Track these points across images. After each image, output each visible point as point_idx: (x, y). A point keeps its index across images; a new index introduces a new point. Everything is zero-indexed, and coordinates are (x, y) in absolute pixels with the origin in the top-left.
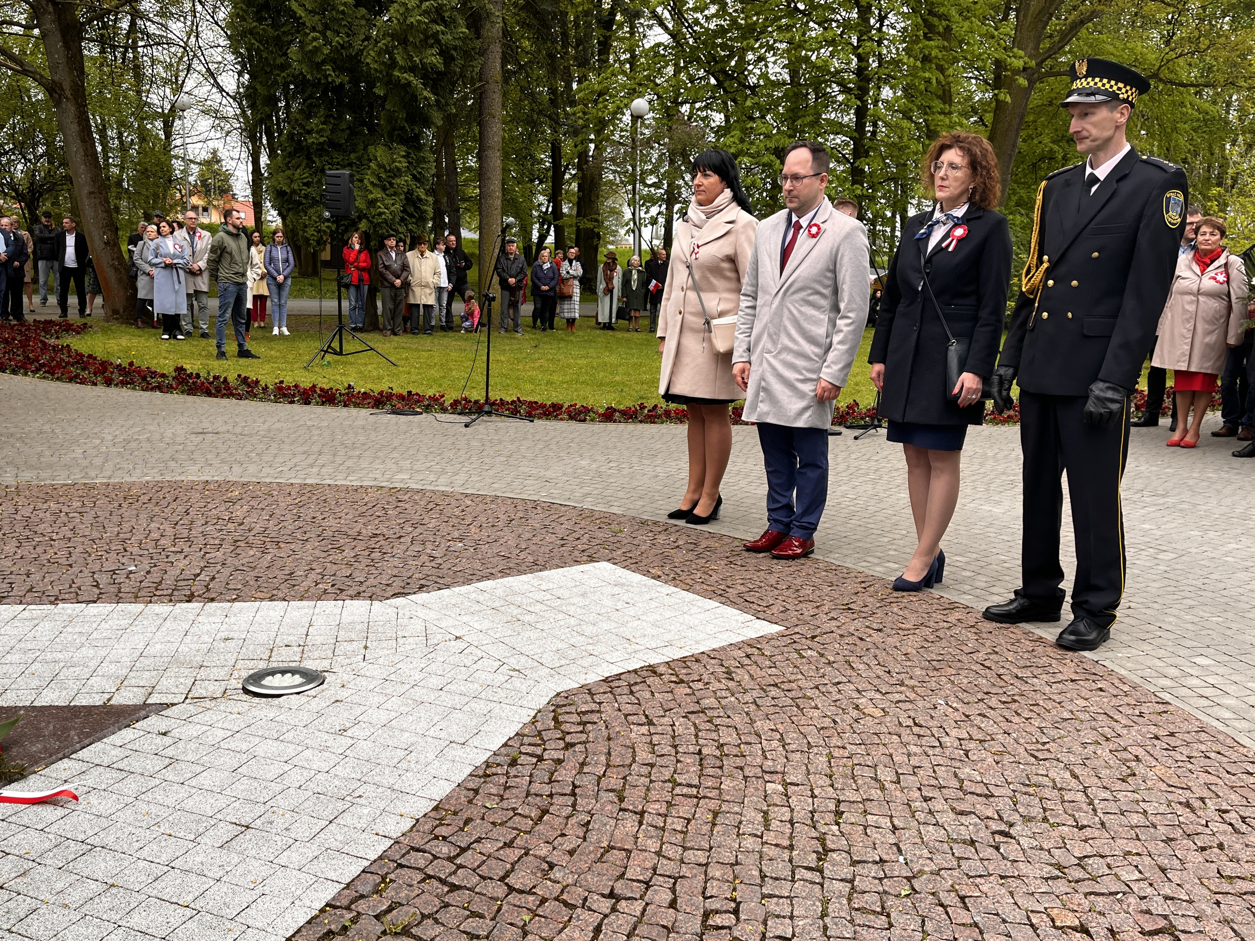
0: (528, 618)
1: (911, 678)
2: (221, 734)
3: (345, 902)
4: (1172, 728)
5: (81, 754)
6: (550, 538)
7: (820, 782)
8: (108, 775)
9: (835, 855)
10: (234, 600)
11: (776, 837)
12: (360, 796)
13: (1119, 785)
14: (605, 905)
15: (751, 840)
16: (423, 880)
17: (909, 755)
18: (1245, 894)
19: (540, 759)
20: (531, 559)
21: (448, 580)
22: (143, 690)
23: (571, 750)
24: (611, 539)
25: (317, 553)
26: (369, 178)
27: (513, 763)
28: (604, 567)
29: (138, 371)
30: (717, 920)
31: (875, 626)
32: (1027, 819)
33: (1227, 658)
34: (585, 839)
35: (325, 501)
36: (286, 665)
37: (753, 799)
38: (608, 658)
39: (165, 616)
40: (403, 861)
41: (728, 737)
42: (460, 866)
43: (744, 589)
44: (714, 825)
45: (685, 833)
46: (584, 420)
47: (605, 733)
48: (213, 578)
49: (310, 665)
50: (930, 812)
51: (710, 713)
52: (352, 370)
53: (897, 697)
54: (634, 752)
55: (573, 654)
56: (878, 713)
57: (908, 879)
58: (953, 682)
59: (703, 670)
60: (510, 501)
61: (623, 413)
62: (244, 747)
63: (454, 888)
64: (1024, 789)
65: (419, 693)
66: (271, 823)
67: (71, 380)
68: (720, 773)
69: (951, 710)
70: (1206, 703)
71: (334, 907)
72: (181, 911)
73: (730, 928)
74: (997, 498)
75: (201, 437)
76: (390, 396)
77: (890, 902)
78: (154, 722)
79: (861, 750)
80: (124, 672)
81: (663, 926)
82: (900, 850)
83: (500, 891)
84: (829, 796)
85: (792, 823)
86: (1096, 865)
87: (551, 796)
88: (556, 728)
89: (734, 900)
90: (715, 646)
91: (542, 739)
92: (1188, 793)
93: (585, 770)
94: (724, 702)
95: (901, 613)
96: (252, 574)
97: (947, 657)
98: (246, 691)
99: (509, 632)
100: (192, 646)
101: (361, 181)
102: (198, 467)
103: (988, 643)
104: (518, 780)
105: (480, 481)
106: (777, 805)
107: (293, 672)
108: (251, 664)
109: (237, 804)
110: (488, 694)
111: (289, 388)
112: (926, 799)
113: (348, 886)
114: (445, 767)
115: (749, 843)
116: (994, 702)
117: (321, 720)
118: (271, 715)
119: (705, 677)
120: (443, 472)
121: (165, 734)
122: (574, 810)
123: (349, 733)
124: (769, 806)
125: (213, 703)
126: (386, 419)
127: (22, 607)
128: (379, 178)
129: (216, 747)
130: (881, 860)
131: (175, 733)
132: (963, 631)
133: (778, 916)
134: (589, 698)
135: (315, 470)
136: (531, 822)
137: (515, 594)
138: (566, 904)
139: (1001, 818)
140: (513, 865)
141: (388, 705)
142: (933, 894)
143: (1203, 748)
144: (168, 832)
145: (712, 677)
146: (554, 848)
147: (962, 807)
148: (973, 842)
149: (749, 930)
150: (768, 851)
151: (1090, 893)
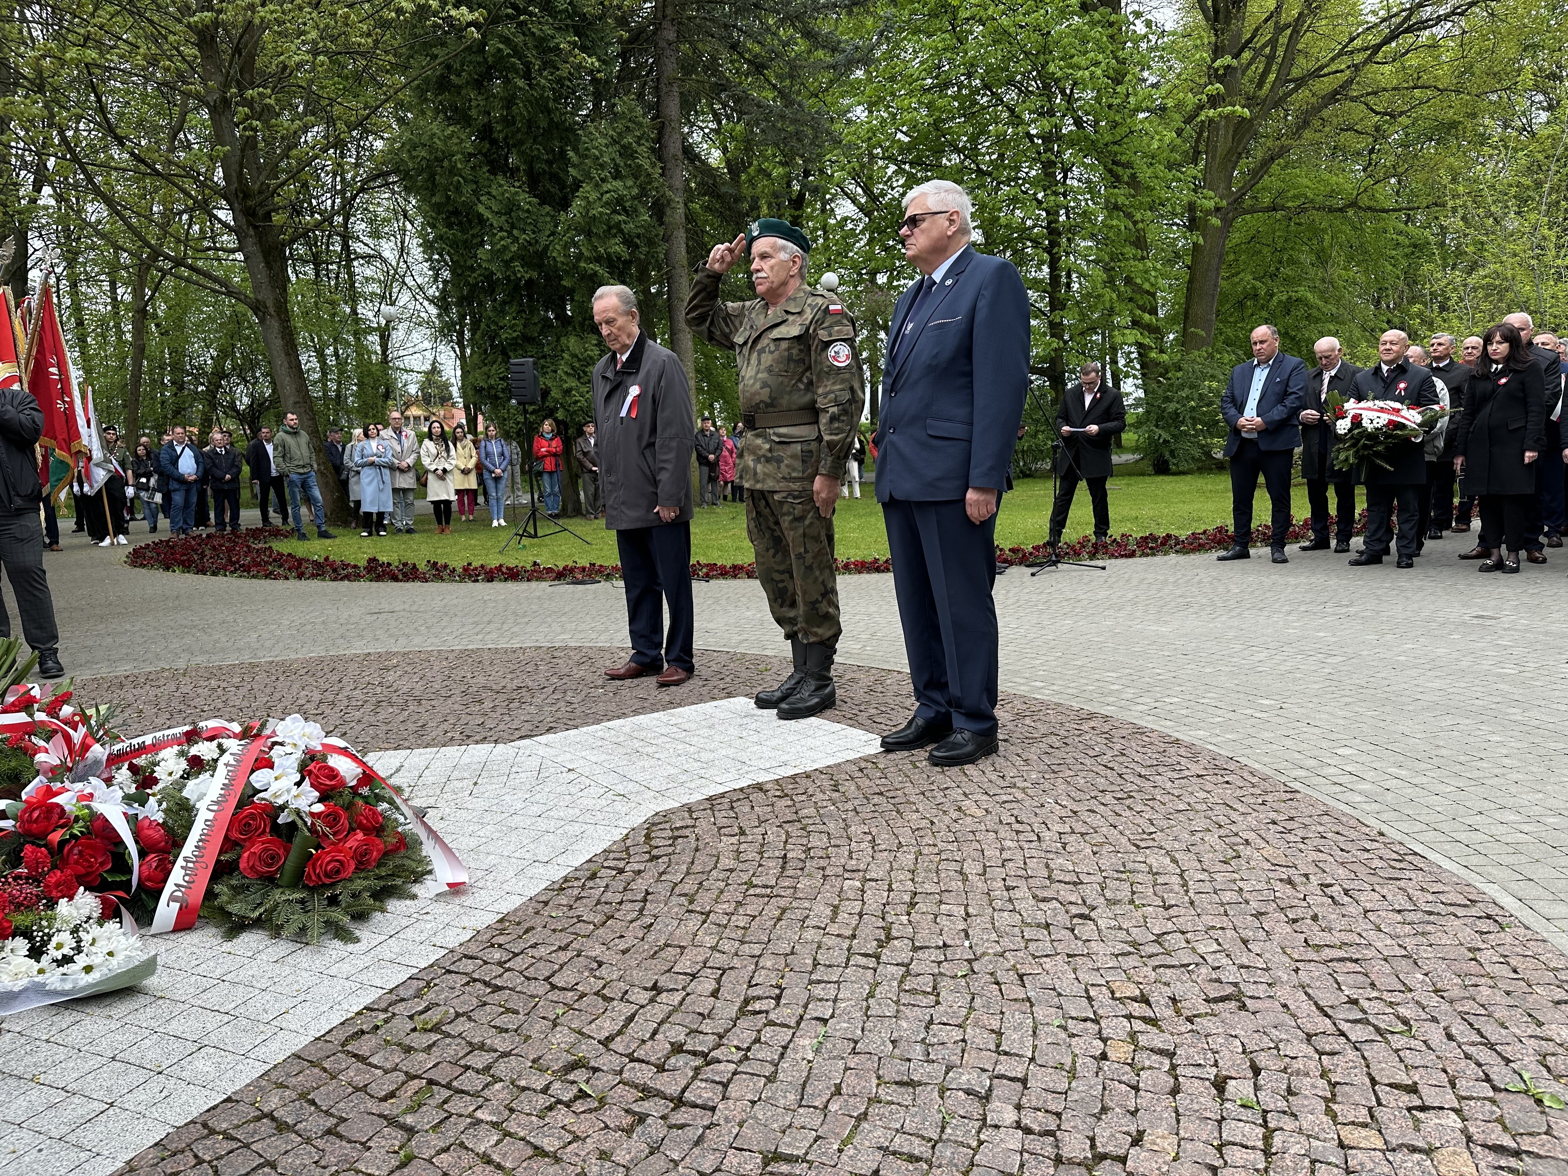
0: (647, 749)
1: (1025, 781)
3: (383, 1005)
4: (1293, 813)
7: (901, 877)
9: (896, 942)
11: (839, 928)
13: (1220, 867)
14: (643, 997)
15: (812, 931)
16: (468, 983)
17: (1002, 849)
18: (1331, 961)
19: (621, 871)
21: (578, 722)
23: (654, 862)
24: (756, 679)
26: (563, 368)
27: (592, 876)
28: (740, 701)
29: (332, 565)
30: (757, 1006)
32: (1111, 902)
33: (1372, 747)
34: (643, 939)
35: (480, 662)
37: (827, 895)
38: (718, 780)
40: (452, 968)
41: (818, 842)
42: (509, 969)
43: (874, 711)
44: (779, 920)
45: (747, 929)
47: (694, 845)
50: (1010, 900)
51: (804, 822)
52: (545, 552)
53: (1005, 798)
54: (718, 860)
55: (683, 778)
56: (980, 813)
57: (969, 961)
58: (1068, 783)
59: (810, 785)
63: (497, 989)
64: (1116, 875)
65: (516, 820)
68: (800, 874)
69: (1058, 807)
70: (1338, 789)
71: (372, 1010)
72: (219, 1017)
73: (767, 1012)
74: (1167, 618)
75: (375, 616)
76: (573, 570)
77: (945, 984)
79: (952, 847)
81: (700, 1014)
82: (967, 936)
83: (540, 988)
84: (906, 889)
85: (861, 915)
86: (1175, 941)
87: (620, 903)
88: (645, 843)
89: (779, 987)
90: (831, 763)
91: (628, 854)
92: (1292, 871)
93: (663, 879)
94: (823, 811)
96: (384, 728)
97: (1070, 761)
101: (555, 371)
102: (364, 641)
103: (1118, 747)
104: (592, 891)
106: (848, 899)
110: (586, 817)
111: (476, 569)
112: (1008, 889)
113: (391, 991)
114: (521, 884)
115: (810, 935)
116: (1108, 798)
119: (810, 791)
122: (641, 914)
124: (841, 901)
126: (563, 589)
128: (570, 367)
130: (945, 945)
132: (1094, 738)
133: (821, 1000)
134: (687, 815)
135: (480, 637)
136: (592, 927)
137: (641, 729)
138: (605, 998)
139: (1084, 901)
140: (562, 966)
142: (991, 974)
143: (1321, 829)
145: (818, 790)
146: (608, 949)
147: (1046, 894)
148: (1048, 925)
149: (786, 1013)
150: (829, 941)
151: (1160, 966)
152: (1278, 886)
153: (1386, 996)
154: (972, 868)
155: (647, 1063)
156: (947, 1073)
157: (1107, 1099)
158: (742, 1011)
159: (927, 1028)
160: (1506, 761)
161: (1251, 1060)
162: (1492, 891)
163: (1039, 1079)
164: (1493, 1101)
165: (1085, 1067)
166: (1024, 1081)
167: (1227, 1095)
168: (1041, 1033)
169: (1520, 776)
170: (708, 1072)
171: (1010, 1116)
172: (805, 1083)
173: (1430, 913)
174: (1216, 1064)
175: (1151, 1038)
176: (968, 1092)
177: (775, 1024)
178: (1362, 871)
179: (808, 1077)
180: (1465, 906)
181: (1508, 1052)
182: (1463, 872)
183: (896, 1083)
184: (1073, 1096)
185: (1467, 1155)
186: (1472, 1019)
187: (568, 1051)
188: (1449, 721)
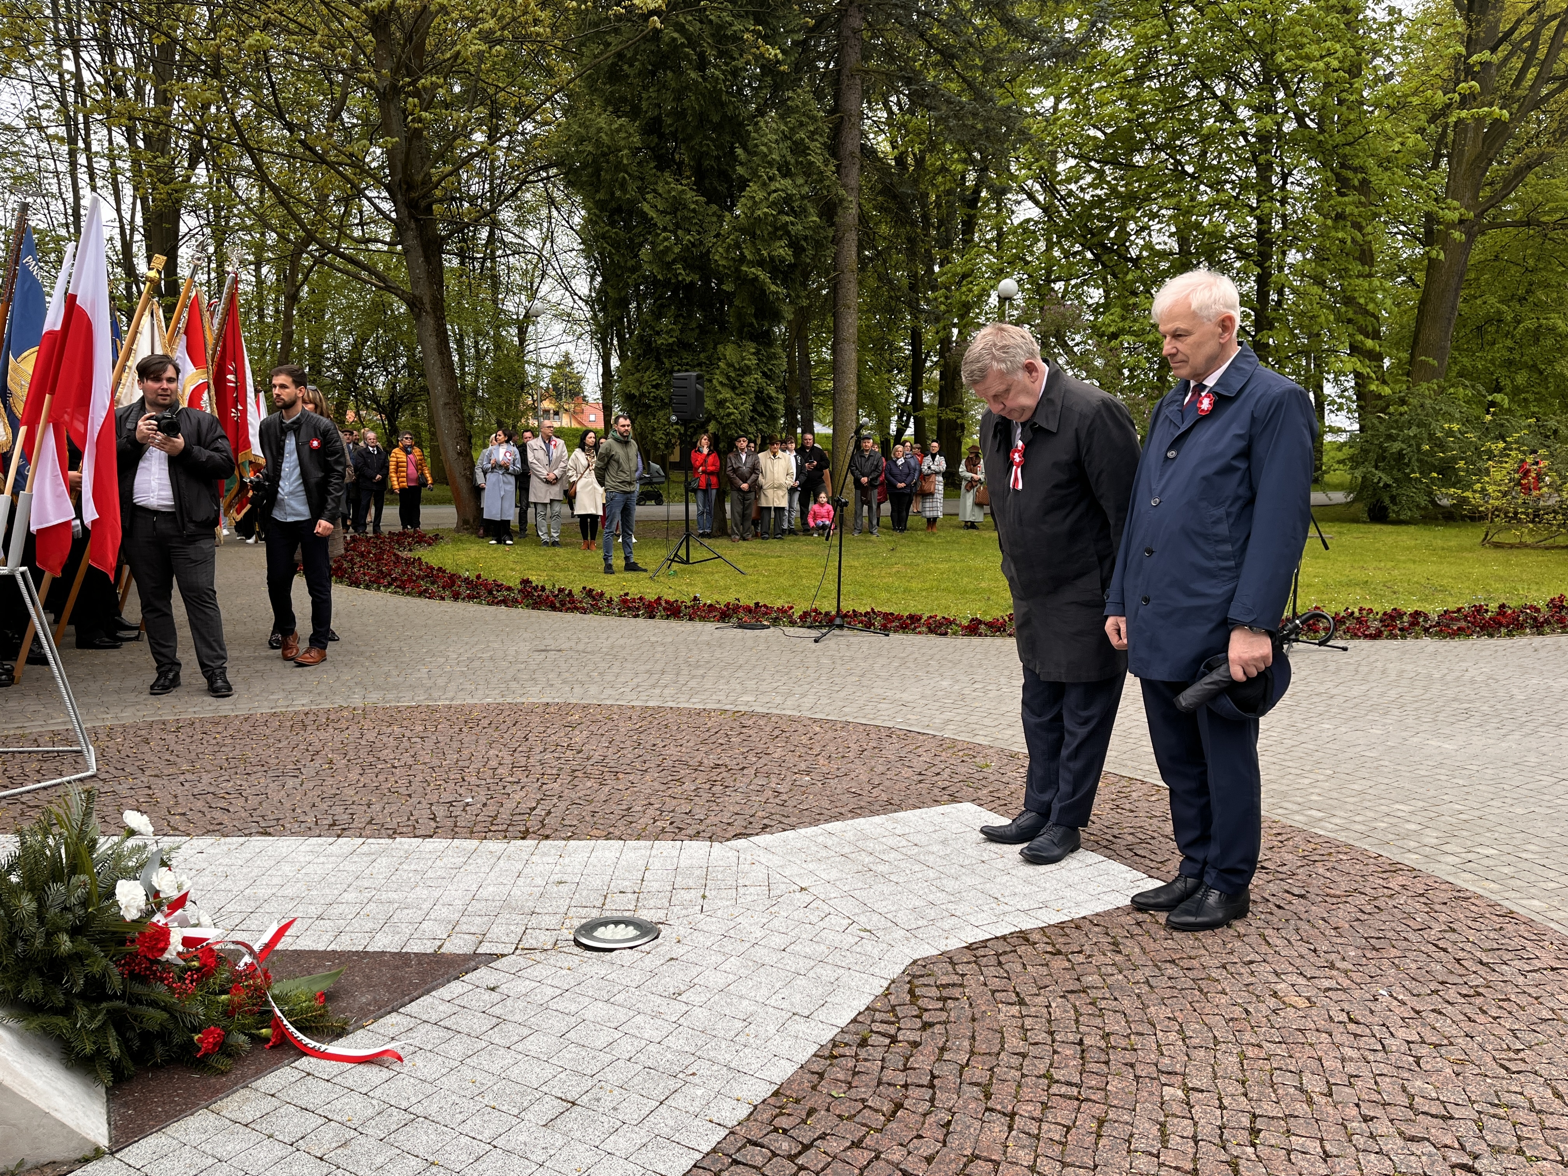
0: (880, 868)
1: (1344, 959)
2: (550, 992)
5: (409, 1008)
6: (906, 772)
7: (1231, 1089)
8: (435, 1034)
10: (569, 838)
11: (1176, 1159)
12: (694, 1074)
15: (1145, 1159)
17: (1343, 1060)
19: (894, 1040)
20: (884, 796)
21: (793, 820)
22: (473, 938)
23: (929, 1031)
24: (976, 775)
25: (656, 784)
26: (718, 377)
27: (863, 1043)
28: (968, 806)
29: (485, 584)
31: (1296, 891)
32: (1496, 1150)
34: (944, 1143)
35: (666, 726)
36: (619, 914)
37: (1147, 1106)
38: (973, 921)
39: (498, 854)
40: (738, 1157)
41: (1114, 1024)
42: (801, 1168)
44: (1099, 1136)
45: (1064, 1144)
46: (945, 634)
47: (968, 1012)
48: (549, 813)
49: (645, 915)
50: (1372, 1136)
51: (1093, 993)
52: (698, 580)
53: (1327, 984)
54: (1003, 1037)
55: (932, 913)
56: (1302, 1003)
58: (1397, 967)
59: (1084, 940)
60: (862, 728)
61: (990, 625)
62: (573, 1008)
64: (1493, 1111)
65: (760, 953)
66: (598, 1100)
67: (421, 594)
68: (1106, 1070)
69: (1395, 1003)
74: (1447, 730)
75: (543, 655)
76: (736, 608)
78: (483, 976)
79: (1281, 1050)
80: (456, 916)
84: (1241, 1107)
85: (1195, 1140)
87: (906, 1086)
88: (912, 1003)
90: (1099, 910)
91: (896, 1016)
93: (946, 1057)
94: (1109, 980)
95: (1328, 874)
96: (589, 808)
97: (1389, 934)
98: (578, 944)
99: (860, 885)
100: (524, 890)
101: (710, 381)
102: (539, 687)
103: (1442, 918)
104: (868, 1064)
105: (830, 704)
106: (1175, 1116)
107: (627, 923)
108: (583, 912)
109: (563, 1075)
110: (836, 958)
111: (634, 600)
112: (1366, 1119)
114: (787, 1044)
115: (1143, 1163)
116: (1452, 994)
117: (654, 981)
118: (603, 973)
119: (1087, 949)
120: (790, 694)
121: (493, 989)
122: (933, 1106)
123: (683, 998)
124: (1166, 1116)
125: (543, 956)
126: (731, 634)
127: (361, 840)
128: (728, 378)
129: (544, 1007)
131: (504, 989)
132: (1409, 901)
134: (950, 969)
135: (657, 691)
136: (882, 1118)
137: (866, 838)
139: (1462, 1148)
141: (726, 966)
144: (492, 1104)
145: (1096, 948)
146: (909, 1153)
147: (1412, 1131)
154: (1314, 1085)
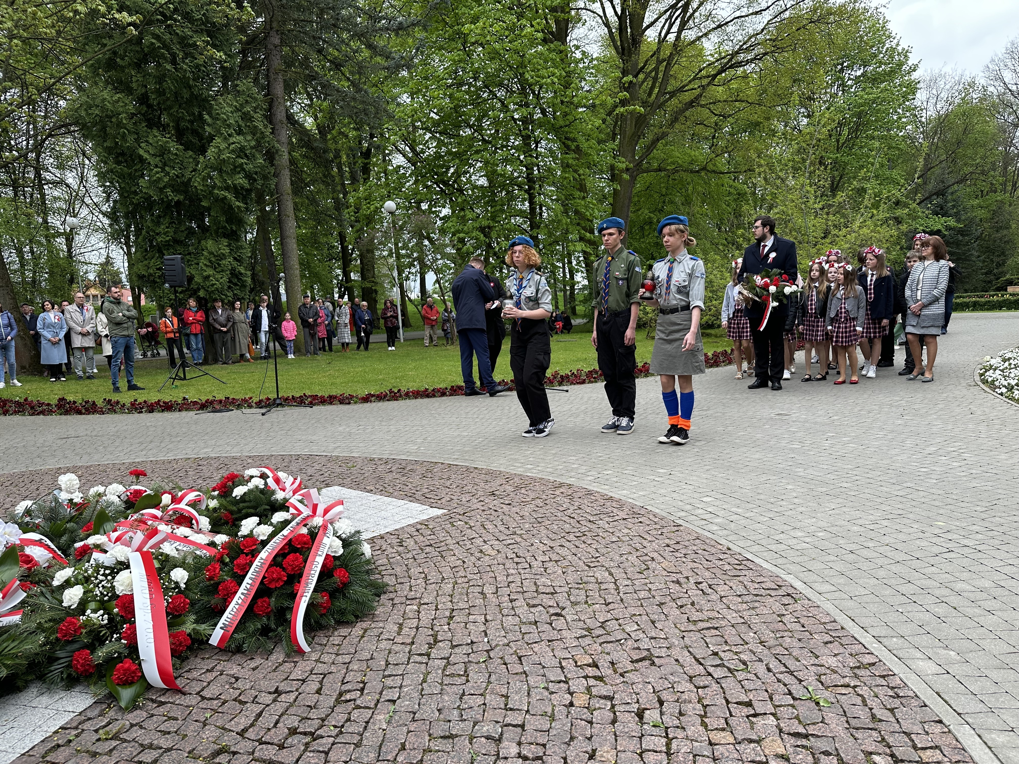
1: (522, 529)
3: (75, 724)
4: (679, 539)
7: (444, 600)
9: (440, 644)
11: (403, 639)
13: (637, 576)
14: (268, 699)
15: (385, 642)
17: (508, 575)
18: (702, 629)
24: (345, 473)
26: (203, 261)
28: (335, 489)
29: (30, 404)
30: (348, 697)
32: (575, 604)
33: (723, 496)
34: (267, 659)
37: (395, 617)
43: (427, 491)
44: (363, 637)
45: (340, 645)
46: (349, 403)
50: (513, 608)
52: (191, 389)
53: (509, 542)
56: (494, 553)
57: (487, 651)
58: (548, 529)
59: (383, 543)
61: (377, 396)
63: (161, 704)
64: (577, 586)
69: (542, 545)
70: (704, 523)
71: (65, 729)
73: (355, 700)
75: (64, 441)
76: (212, 402)
77: (472, 668)
79: (476, 577)
81: (308, 706)
82: (486, 635)
83: (193, 700)
84: (447, 608)
85: (417, 628)
86: (612, 625)
89: (363, 682)
90: (397, 527)
92: (679, 575)
94: (391, 560)
95: (526, 493)
97: (548, 515)
101: (198, 264)
102: (56, 459)
103: (577, 503)
105: (263, 447)
106: (409, 619)
111: (140, 403)
112: (511, 601)
113: (80, 714)
115: (384, 645)
116: (571, 537)
119: (384, 547)
120: (238, 444)
124: (404, 620)
126: (206, 416)
128: (210, 261)
130: (472, 642)
132: (562, 499)
133: (391, 688)
135: (144, 453)
136: (230, 653)
138: (241, 702)
139: (558, 606)
140: (209, 683)
142: (501, 658)
143: (694, 548)
145: (389, 546)
146: (242, 668)
147: (535, 602)
148: (536, 622)
149: (368, 699)
150: (396, 648)
151: (604, 643)
152: (672, 585)
153: (734, 649)
154: (489, 590)
155: (272, 744)
156: (474, 727)
157: (573, 731)
158: (338, 701)
159: (461, 698)
160: (796, 501)
161: (659, 697)
162: (790, 579)
163: (533, 723)
164: (793, 706)
165: (560, 711)
166: (522, 726)
167: (645, 720)
168: (533, 694)
169: (803, 509)
170: (315, 745)
171: (514, 750)
172: (381, 744)
173: (757, 595)
174: (638, 702)
175: (600, 689)
176: (487, 738)
177: (361, 707)
178: (718, 572)
179: (383, 741)
180: (776, 589)
181: (800, 675)
182: (774, 569)
183: (441, 737)
184: (553, 732)
185: (779, 741)
186: (780, 657)
187: (214, 742)
188: (764, 477)
